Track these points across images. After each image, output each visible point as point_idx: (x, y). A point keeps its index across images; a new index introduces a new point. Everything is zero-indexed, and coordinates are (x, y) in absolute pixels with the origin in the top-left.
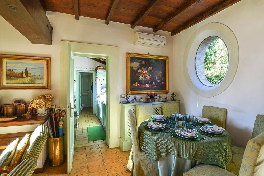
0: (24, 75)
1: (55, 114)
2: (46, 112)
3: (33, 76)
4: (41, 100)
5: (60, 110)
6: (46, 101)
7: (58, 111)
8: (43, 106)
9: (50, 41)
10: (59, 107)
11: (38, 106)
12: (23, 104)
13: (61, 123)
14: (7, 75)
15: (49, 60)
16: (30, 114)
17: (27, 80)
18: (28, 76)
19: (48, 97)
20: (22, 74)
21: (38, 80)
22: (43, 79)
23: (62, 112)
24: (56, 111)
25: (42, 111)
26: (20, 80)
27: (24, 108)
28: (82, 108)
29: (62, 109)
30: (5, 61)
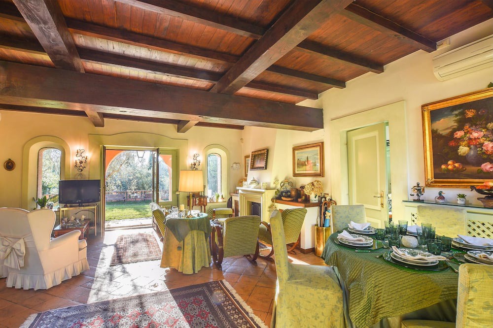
0: (306, 163)
1: (326, 203)
5: (331, 200)
9: (320, 125)
13: (328, 214)
14: (298, 164)
15: (321, 145)
17: (307, 168)
18: (309, 163)
20: (305, 162)
22: (317, 166)
24: (327, 200)
26: (304, 168)
30: (296, 152)
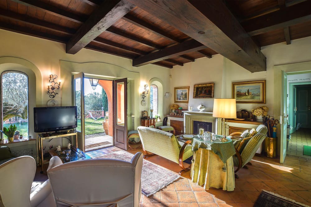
0: (247, 94)
1: (269, 121)
2: (262, 119)
3: (253, 94)
4: (260, 110)
5: (273, 119)
6: (263, 111)
7: (272, 120)
8: (261, 114)
9: (265, 68)
10: (273, 117)
11: (257, 114)
12: (247, 112)
13: (275, 129)
14: (237, 95)
15: (265, 82)
16: (252, 118)
17: (249, 97)
18: (250, 94)
19: (265, 108)
20: (245, 93)
21: (256, 97)
22: (260, 96)
23: (275, 121)
24: (270, 119)
25: (260, 118)
26: (245, 97)
27: (248, 115)
28: (298, 128)
29: (275, 119)
30: (236, 86)
